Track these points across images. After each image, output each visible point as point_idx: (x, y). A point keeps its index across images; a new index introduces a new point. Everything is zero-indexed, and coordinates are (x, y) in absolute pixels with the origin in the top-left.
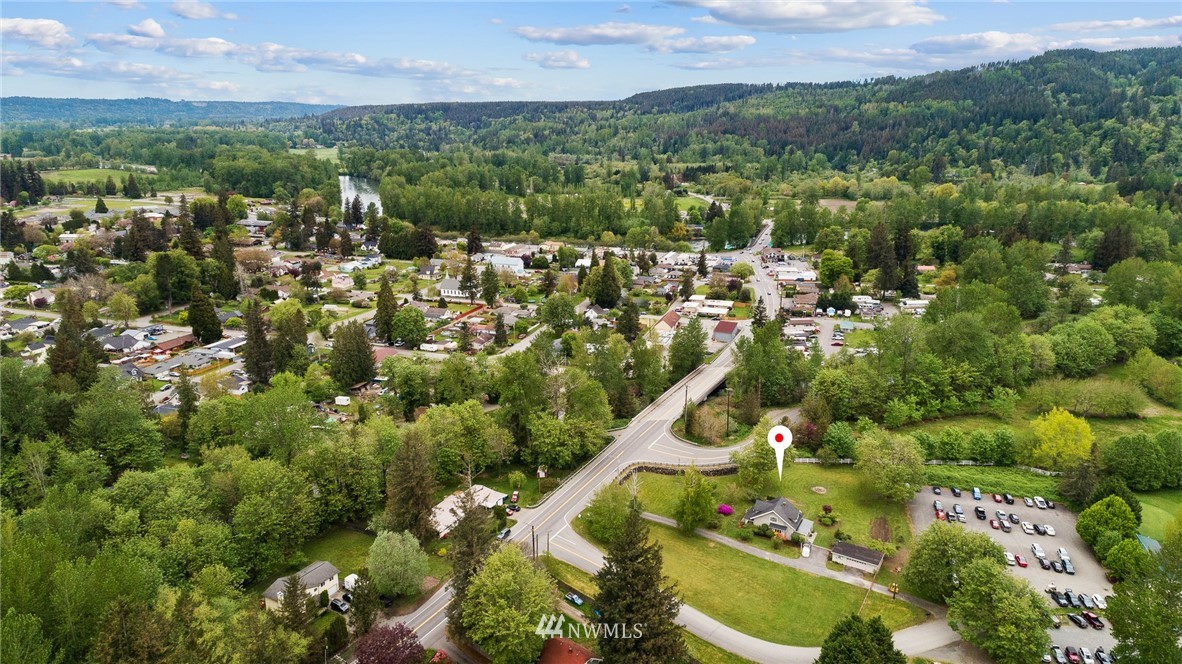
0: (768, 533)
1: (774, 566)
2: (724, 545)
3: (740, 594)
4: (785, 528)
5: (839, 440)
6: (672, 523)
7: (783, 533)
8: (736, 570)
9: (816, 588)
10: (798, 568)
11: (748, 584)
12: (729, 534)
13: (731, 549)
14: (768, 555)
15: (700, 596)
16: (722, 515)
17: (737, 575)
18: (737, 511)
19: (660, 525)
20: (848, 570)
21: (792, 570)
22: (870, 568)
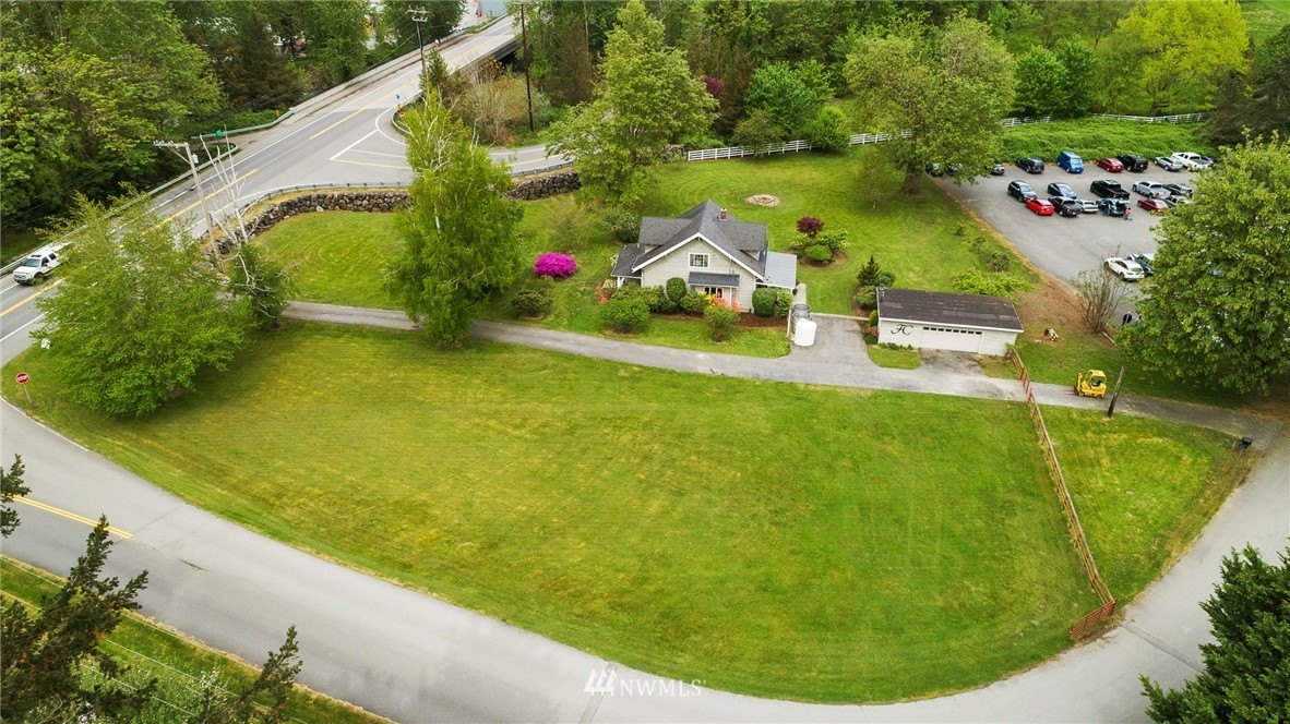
0: (686, 301)
1: (731, 387)
2: (569, 357)
3: (654, 507)
4: (732, 279)
5: (782, 93)
6: (397, 319)
7: (727, 296)
8: (618, 422)
9: (881, 431)
10: (800, 380)
11: (670, 462)
12: (578, 322)
13: (589, 363)
14: (705, 360)
15: (506, 550)
16: (549, 279)
17: (626, 438)
18: (587, 266)
19: (359, 332)
20: (932, 359)
21: (786, 390)
22: (993, 342)
